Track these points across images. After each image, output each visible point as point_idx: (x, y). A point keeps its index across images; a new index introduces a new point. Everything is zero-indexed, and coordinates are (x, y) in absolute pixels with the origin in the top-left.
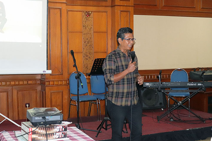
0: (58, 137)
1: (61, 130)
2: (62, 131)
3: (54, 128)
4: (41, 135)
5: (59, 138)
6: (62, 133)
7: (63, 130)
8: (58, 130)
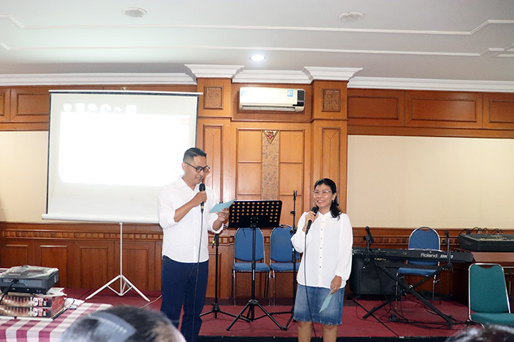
0: (36, 314)
1: (41, 304)
2: (43, 306)
3: (30, 300)
4: (9, 308)
5: (37, 316)
6: (44, 310)
7: (45, 304)
8: (36, 304)
